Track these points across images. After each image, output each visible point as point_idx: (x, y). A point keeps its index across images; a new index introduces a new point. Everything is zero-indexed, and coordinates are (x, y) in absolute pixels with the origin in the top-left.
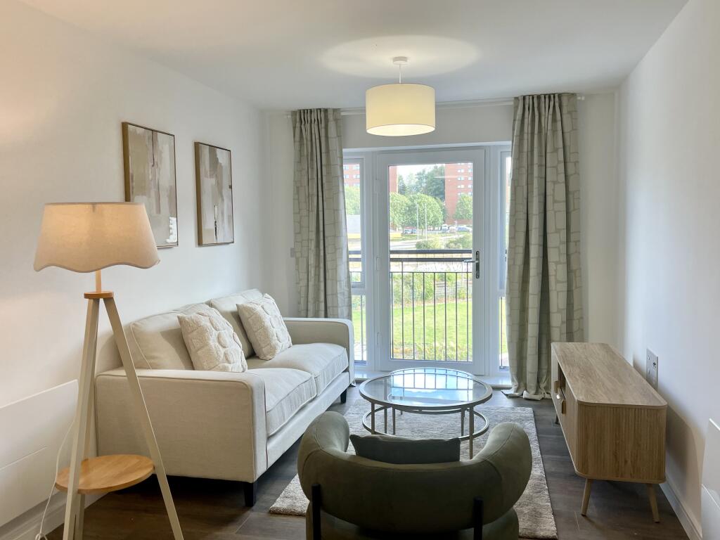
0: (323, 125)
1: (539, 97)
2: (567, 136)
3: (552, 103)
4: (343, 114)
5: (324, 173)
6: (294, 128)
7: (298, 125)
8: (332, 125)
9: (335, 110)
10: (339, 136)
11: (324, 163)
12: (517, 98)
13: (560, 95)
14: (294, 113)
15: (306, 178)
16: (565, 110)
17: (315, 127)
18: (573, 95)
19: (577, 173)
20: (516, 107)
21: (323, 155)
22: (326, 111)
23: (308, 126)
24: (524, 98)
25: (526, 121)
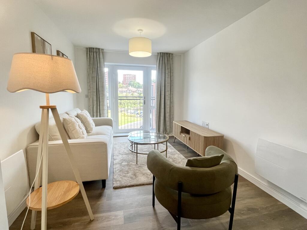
0: (98, 54)
1: (164, 53)
2: (171, 65)
3: (167, 55)
4: (105, 51)
5: (99, 70)
6: (87, 54)
7: (89, 52)
8: (101, 54)
9: (102, 49)
10: (104, 58)
11: (98, 66)
12: (158, 53)
13: (170, 54)
14: (87, 48)
15: (92, 71)
16: (170, 58)
17: (95, 54)
18: (172, 54)
19: (173, 76)
20: (158, 56)
21: (98, 64)
22: (99, 49)
23: (92, 53)
24: (160, 53)
25: (161, 60)
